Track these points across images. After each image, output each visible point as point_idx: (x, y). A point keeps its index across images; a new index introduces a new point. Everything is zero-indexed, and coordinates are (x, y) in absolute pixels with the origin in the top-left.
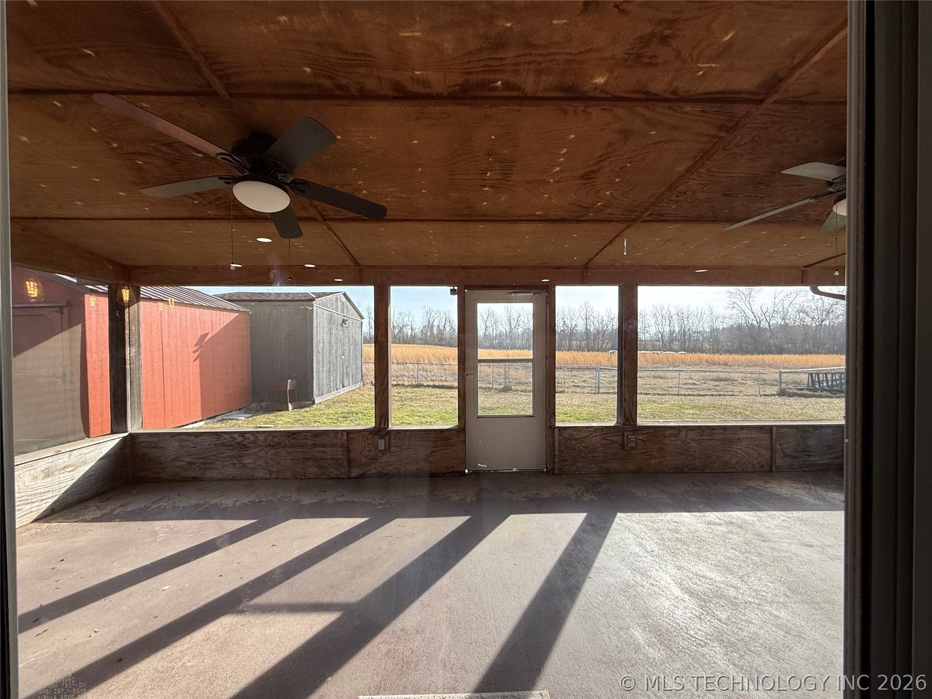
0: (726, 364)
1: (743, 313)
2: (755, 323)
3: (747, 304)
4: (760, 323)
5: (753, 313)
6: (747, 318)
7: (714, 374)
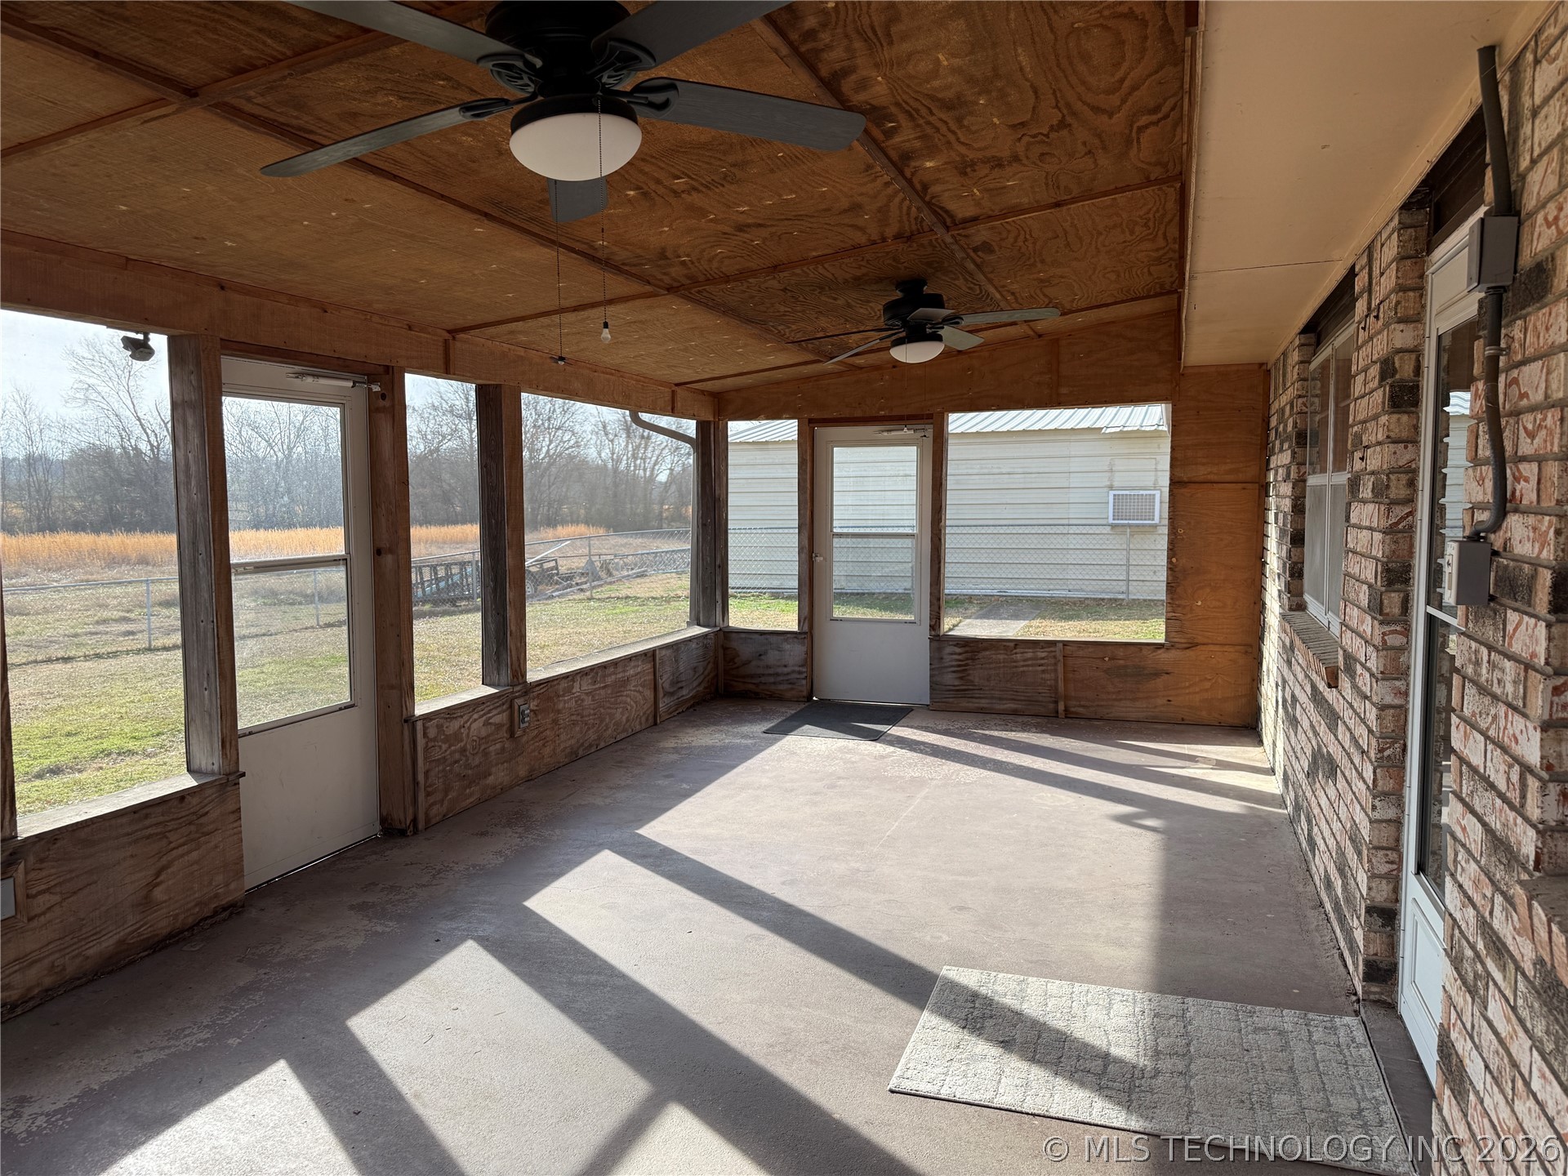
0: (143, 561)
1: (113, 418)
2: (144, 447)
3: (124, 394)
4: (158, 448)
5: (139, 420)
6: (125, 433)
7: (130, 589)
